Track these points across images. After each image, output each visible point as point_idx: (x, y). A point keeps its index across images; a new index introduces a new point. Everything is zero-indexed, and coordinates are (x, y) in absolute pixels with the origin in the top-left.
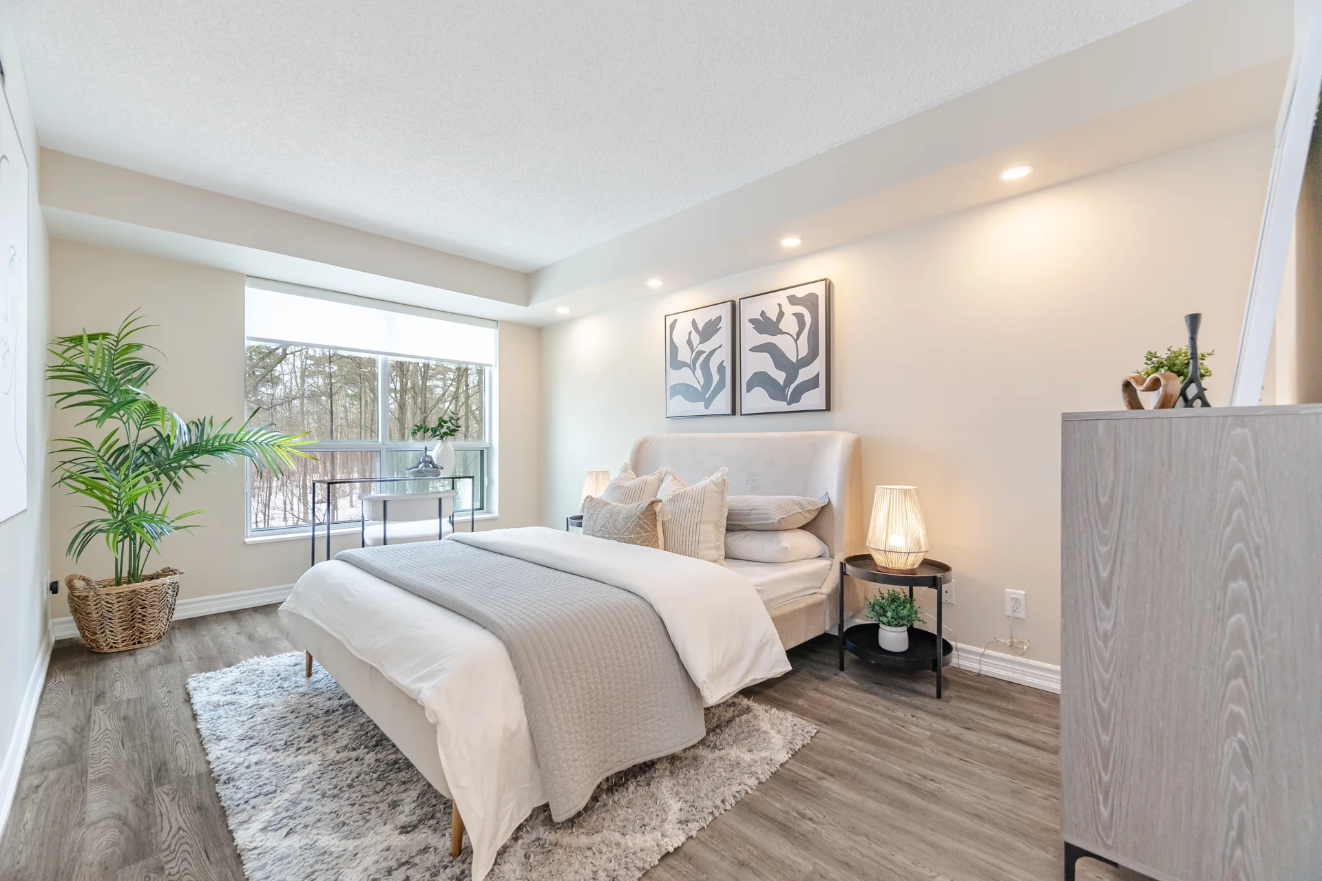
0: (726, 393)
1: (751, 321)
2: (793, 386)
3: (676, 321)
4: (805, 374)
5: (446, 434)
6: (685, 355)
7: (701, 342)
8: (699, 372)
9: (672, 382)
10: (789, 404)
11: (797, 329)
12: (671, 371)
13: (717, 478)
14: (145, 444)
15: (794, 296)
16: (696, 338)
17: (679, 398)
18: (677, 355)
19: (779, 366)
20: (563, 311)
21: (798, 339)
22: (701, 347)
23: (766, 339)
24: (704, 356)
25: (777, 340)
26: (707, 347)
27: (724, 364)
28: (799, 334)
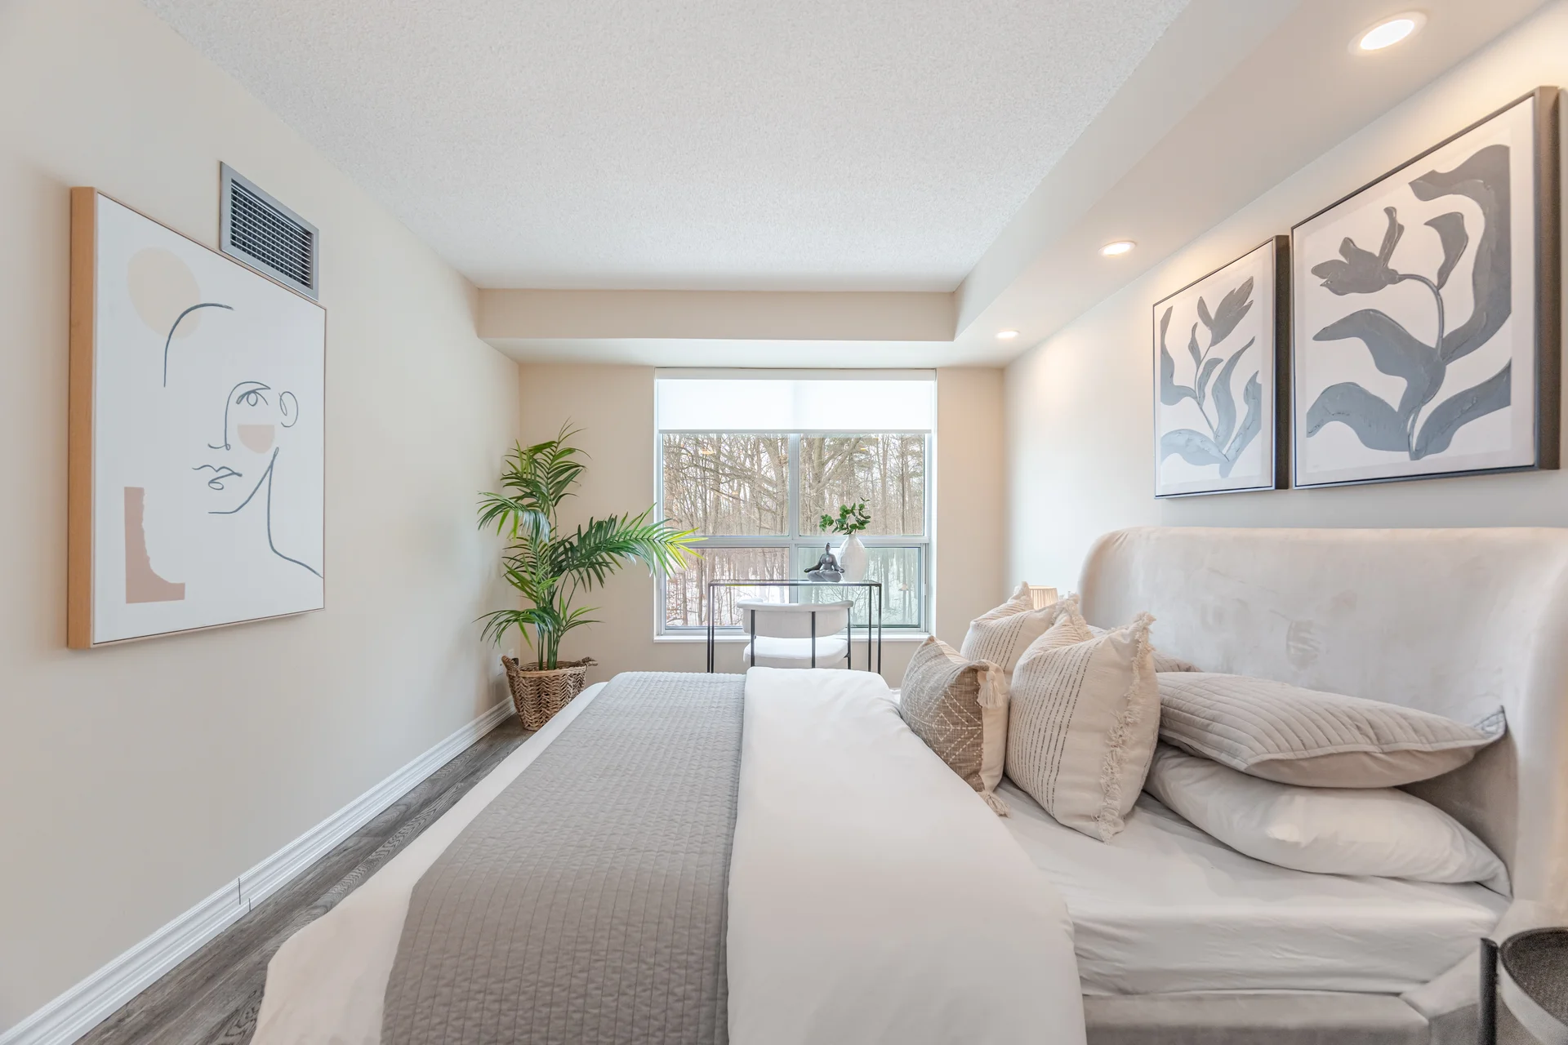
0: (1263, 440)
1: (1318, 270)
2: (1427, 410)
3: (1170, 310)
4: (1462, 375)
5: (854, 527)
6: (1185, 373)
7: (1214, 342)
8: (1209, 403)
9: (1164, 428)
10: (1416, 455)
11: (1441, 258)
12: (1165, 410)
13: (1123, 635)
14: (567, 540)
15: (1432, 176)
16: (1204, 335)
17: (1175, 458)
18: (1172, 376)
19: (1385, 365)
20: (1007, 336)
21: (1441, 284)
22: (1215, 352)
23: (1357, 302)
24: (1217, 371)
25: (1385, 300)
26: (1224, 350)
27: (1259, 380)
28: (1444, 273)
